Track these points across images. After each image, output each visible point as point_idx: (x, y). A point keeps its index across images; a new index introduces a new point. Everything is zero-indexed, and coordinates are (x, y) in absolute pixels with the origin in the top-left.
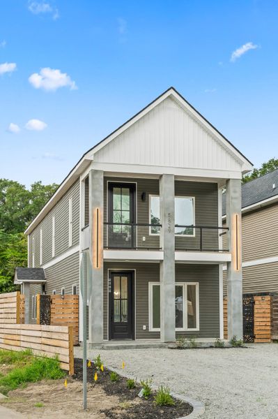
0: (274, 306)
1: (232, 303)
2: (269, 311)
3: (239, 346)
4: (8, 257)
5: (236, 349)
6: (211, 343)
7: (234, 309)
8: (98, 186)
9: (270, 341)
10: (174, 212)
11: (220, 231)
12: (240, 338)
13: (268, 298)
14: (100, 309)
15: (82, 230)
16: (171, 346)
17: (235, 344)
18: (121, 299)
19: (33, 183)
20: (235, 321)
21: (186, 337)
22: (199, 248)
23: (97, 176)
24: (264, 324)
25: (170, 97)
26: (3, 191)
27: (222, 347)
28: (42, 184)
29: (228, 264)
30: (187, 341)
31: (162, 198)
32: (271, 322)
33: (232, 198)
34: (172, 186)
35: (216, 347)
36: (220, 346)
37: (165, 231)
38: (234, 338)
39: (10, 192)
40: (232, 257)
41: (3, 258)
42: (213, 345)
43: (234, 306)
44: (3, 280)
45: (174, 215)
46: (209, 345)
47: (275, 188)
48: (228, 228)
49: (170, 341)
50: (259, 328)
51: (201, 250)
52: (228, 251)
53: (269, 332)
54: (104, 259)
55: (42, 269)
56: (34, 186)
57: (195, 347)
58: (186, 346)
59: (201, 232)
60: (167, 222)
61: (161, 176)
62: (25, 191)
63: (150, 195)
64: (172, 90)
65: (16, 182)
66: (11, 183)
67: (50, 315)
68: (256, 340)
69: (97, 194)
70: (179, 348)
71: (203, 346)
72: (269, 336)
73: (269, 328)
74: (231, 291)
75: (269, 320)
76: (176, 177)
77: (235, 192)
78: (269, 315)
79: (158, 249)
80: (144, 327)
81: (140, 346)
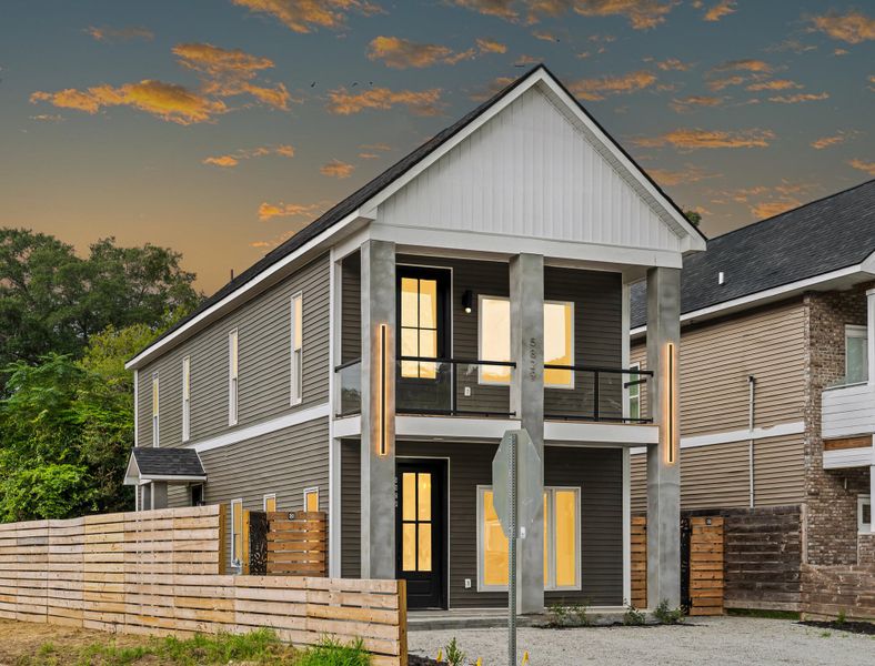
0: (731, 539)
1: (660, 532)
2: (720, 548)
3: (673, 621)
4: (81, 419)
5: (669, 627)
6: (615, 615)
7: (663, 544)
8: (383, 276)
9: (721, 611)
10: (542, 337)
11: (626, 378)
12: (675, 606)
13: (718, 521)
14: (389, 544)
15: (336, 370)
16: (535, 622)
17: (664, 618)
18: (417, 522)
19: (96, 242)
20: (664, 569)
21: (566, 604)
22: (592, 415)
23: (382, 254)
24: (710, 576)
25: (538, 87)
26: (19, 258)
27: (641, 624)
28: (116, 245)
29: (652, 448)
30: (570, 611)
31: (517, 306)
32: (725, 571)
33: (662, 309)
34: (538, 280)
35: (628, 624)
36: (634, 622)
37: (524, 377)
38: (664, 605)
39: (41, 261)
40: (661, 434)
41: (67, 423)
42: (621, 620)
43: (664, 538)
44: (72, 474)
45: (542, 343)
46: (613, 620)
47: (723, 284)
48: (651, 373)
49: (534, 611)
50: (699, 585)
51: (596, 419)
52: (651, 421)
53: (720, 594)
54: (397, 436)
55: (193, 451)
56: (97, 249)
57: (587, 624)
58: (567, 621)
59: (597, 378)
60: (528, 357)
61: (515, 258)
62: (76, 260)
63: (480, 296)
64: (541, 70)
65: (50, 238)
66: (40, 238)
67: (266, 557)
68: (693, 611)
69: (382, 292)
70: (554, 626)
71: (600, 621)
72: (719, 602)
73: (719, 584)
74: (656, 505)
75: (720, 567)
76: (546, 259)
77: (667, 295)
78: (720, 557)
79: (506, 415)
80: (468, 583)
81: (475, 621)
